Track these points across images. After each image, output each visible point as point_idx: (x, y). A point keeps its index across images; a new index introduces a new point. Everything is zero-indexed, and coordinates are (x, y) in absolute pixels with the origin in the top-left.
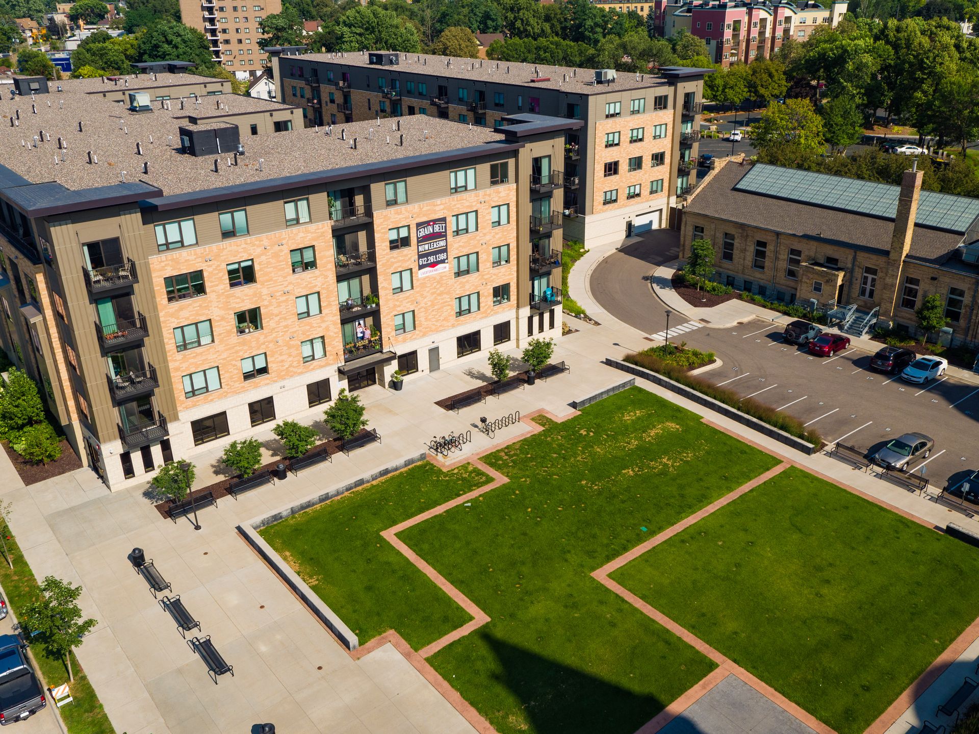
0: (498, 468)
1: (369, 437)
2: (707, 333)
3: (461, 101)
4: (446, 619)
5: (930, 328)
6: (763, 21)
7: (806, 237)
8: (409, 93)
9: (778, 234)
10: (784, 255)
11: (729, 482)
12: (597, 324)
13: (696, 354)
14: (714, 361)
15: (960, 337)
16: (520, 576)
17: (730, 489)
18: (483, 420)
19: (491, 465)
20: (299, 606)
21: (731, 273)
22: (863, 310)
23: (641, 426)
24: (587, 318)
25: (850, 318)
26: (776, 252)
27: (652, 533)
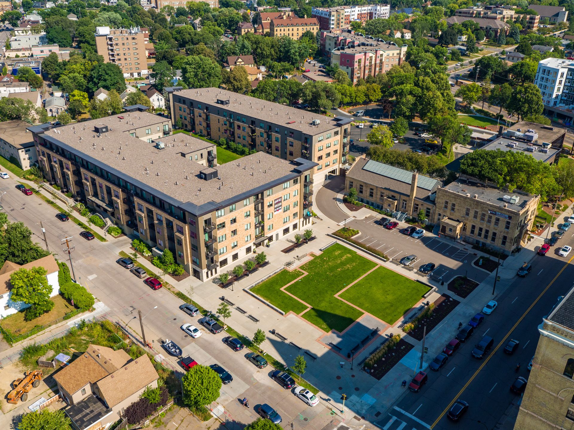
0: (305, 270)
1: (267, 263)
2: (356, 222)
3: (261, 127)
4: (303, 308)
5: (421, 220)
6: (371, 57)
7: (385, 189)
8: (238, 120)
9: (377, 187)
10: (379, 194)
11: (365, 271)
12: (322, 220)
13: (353, 231)
14: (358, 233)
15: (430, 222)
16: (317, 297)
17: (365, 273)
18: (297, 257)
19: (303, 269)
20: (267, 307)
21: (362, 198)
22: (403, 213)
23: (341, 256)
24: (318, 218)
25: (399, 216)
26: (377, 192)
27: (347, 285)
